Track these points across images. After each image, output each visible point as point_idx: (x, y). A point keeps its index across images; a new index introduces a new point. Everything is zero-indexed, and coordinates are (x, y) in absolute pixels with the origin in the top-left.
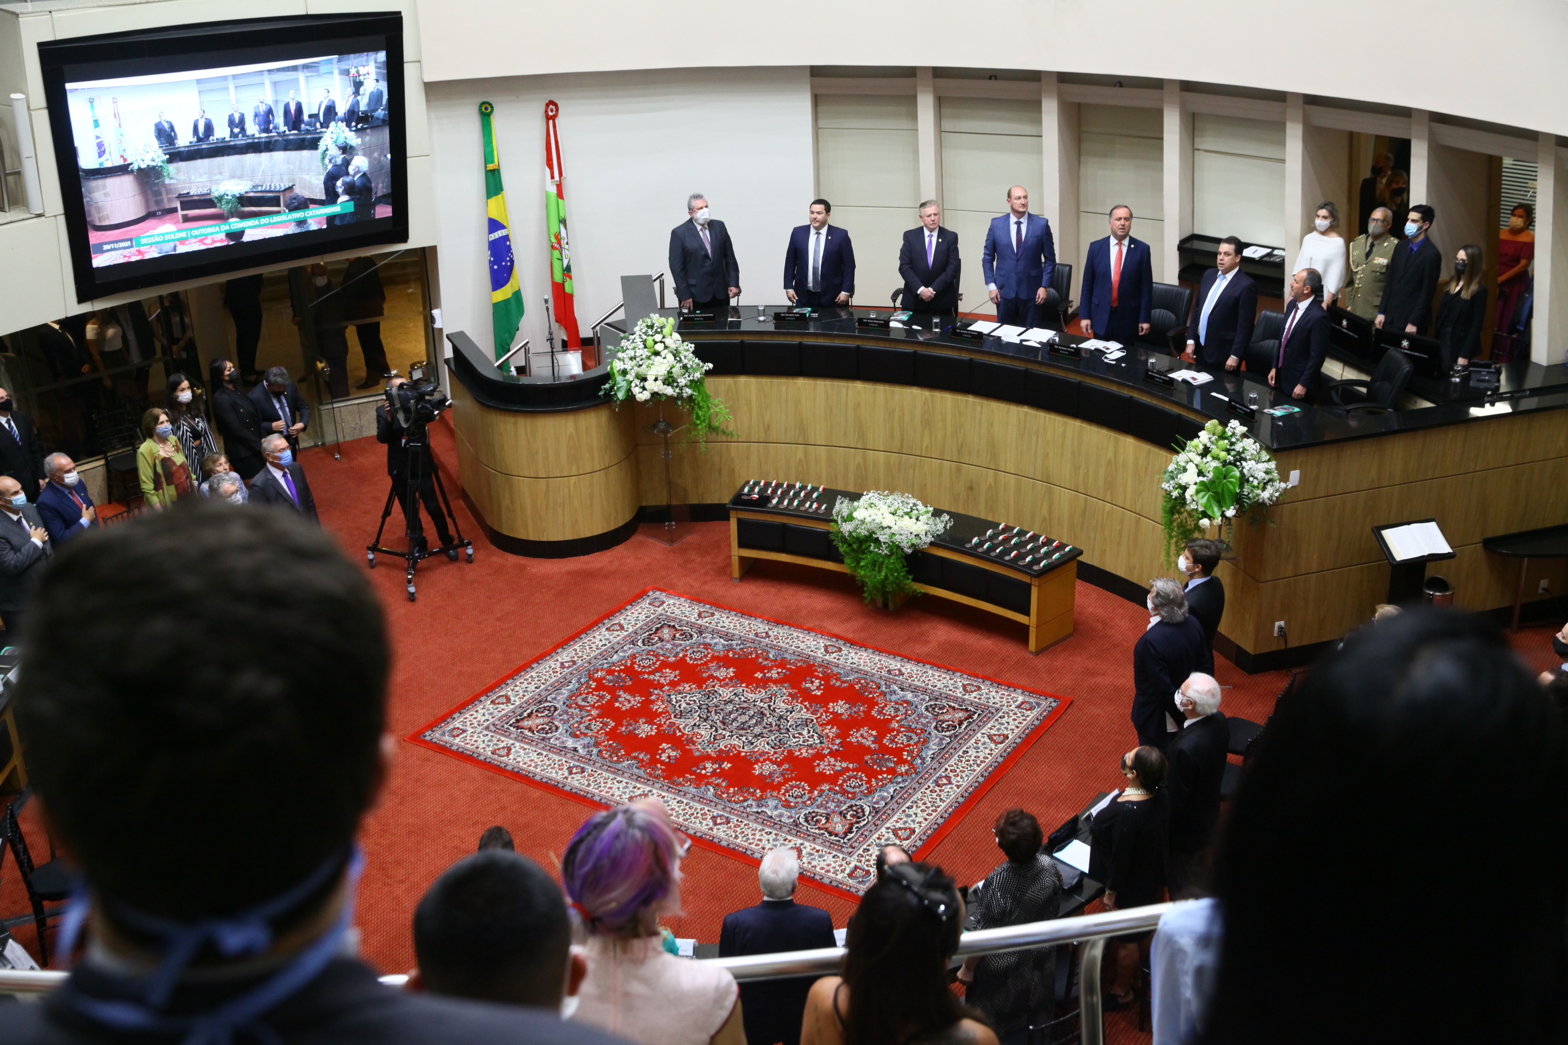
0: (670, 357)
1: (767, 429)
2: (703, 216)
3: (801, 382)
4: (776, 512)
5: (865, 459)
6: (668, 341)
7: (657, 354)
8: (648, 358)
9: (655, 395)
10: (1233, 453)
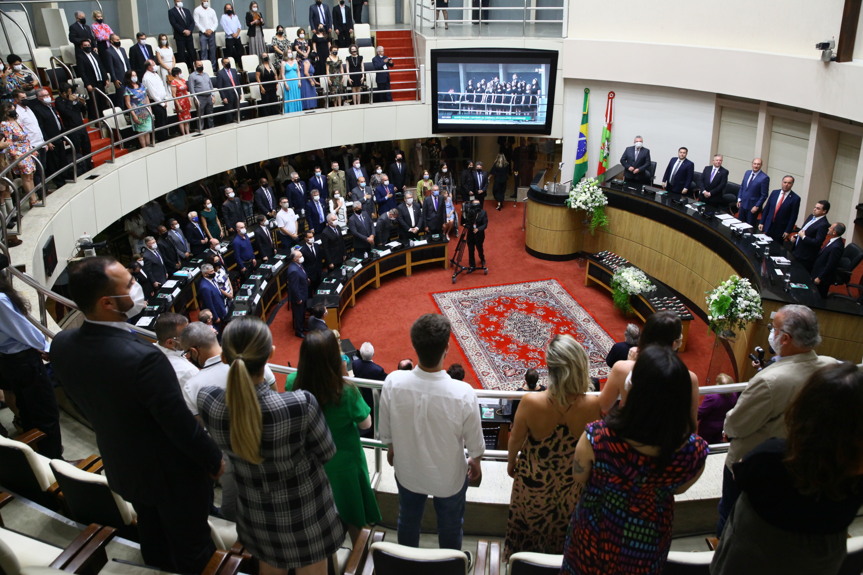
0: (589, 195)
1: (630, 235)
2: (638, 144)
3: (645, 219)
4: (602, 264)
5: (661, 258)
6: (591, 189)
7: (585, 192)
8: (581, 193)
9: (579, 207)
10: (736, 292)
